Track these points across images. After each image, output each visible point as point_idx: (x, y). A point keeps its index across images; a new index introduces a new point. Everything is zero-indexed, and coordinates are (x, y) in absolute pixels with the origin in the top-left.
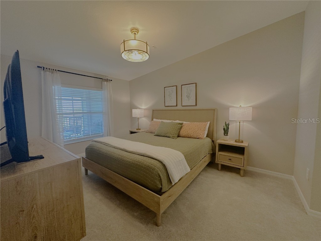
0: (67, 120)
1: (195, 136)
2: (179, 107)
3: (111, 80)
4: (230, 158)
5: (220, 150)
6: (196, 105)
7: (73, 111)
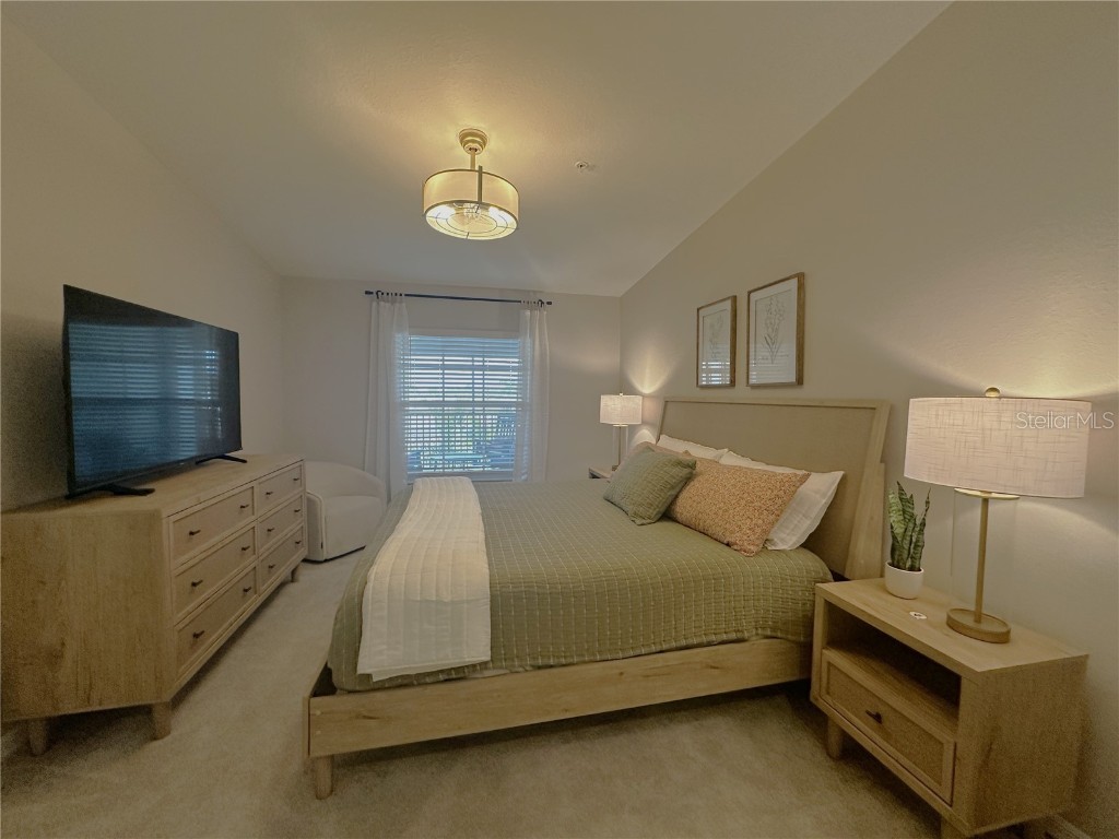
0: (423, 419)
1: (718, 531)
2: (741, 393)
3: (549, 303)
4: (882, 710)
5: (833, 642)
6: (800, 381)
7: (443, 397)
